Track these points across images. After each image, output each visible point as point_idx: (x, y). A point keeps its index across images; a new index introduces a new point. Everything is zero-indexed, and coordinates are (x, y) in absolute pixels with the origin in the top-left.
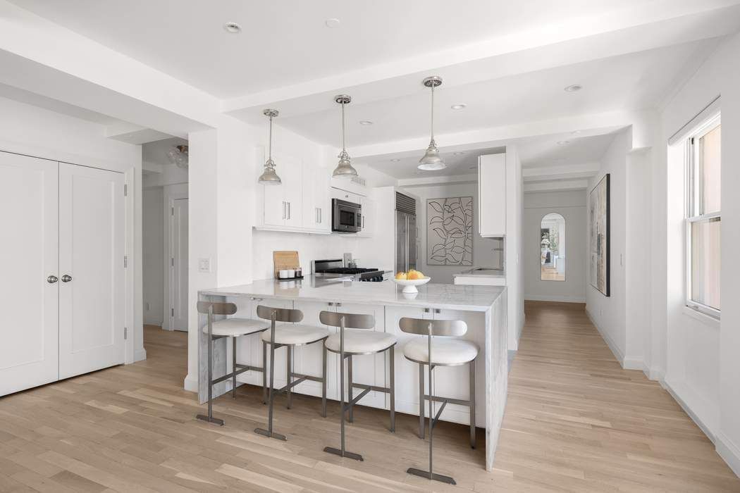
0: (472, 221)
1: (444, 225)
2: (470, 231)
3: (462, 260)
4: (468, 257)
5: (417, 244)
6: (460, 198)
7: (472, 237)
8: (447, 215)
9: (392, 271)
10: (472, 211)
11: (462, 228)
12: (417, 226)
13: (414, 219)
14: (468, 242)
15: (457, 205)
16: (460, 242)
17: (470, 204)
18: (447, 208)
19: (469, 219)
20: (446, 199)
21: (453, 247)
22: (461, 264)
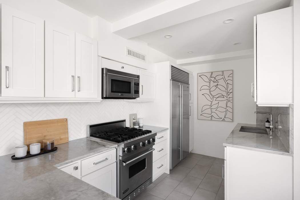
0: (232, 89)
1: (210, 92)
2: (231, 95)
3: (225, 117)
4: (229, 115)
5: (190, 105)
6: (223, 72)
7: (233, 100)
8: (212, 84)
9: (168, 129)
10: (232, 80)
11: (225, 94)
12: (190, 92)
13: (188, 87)
14: (230, 104)
15: (221, 77)
16: (223, 104)
17: (231, 75)
18: (213, 79)
19: (230, 87)
20: (212, 73)
21: (217, 107)
22: (224, 120)
